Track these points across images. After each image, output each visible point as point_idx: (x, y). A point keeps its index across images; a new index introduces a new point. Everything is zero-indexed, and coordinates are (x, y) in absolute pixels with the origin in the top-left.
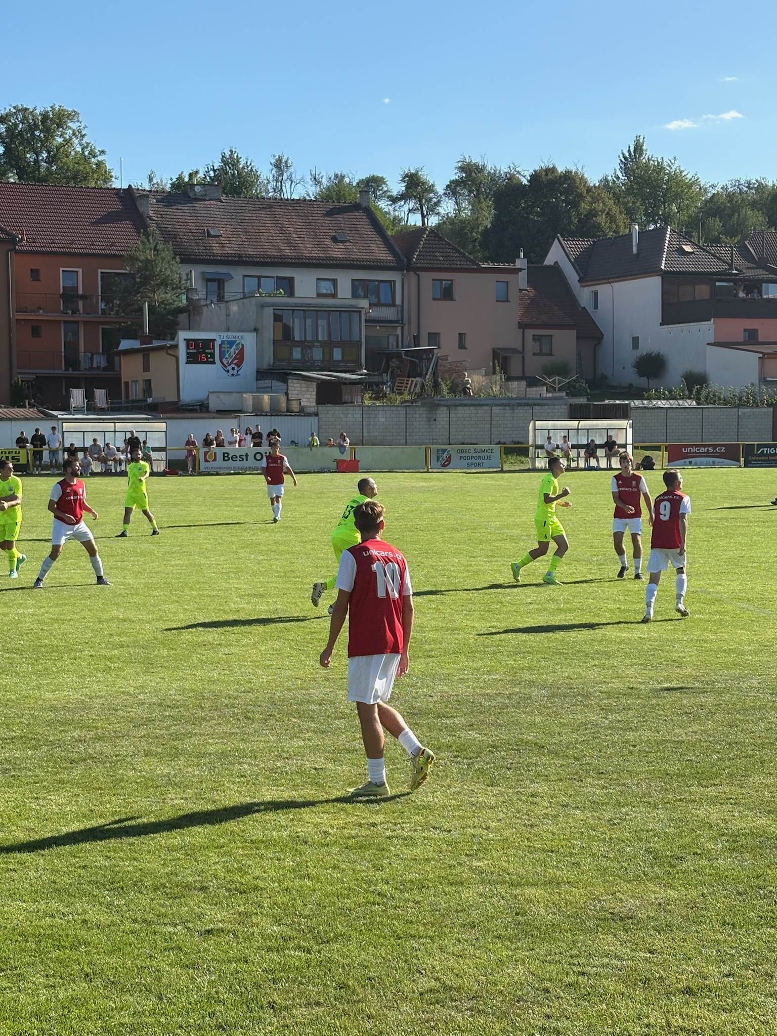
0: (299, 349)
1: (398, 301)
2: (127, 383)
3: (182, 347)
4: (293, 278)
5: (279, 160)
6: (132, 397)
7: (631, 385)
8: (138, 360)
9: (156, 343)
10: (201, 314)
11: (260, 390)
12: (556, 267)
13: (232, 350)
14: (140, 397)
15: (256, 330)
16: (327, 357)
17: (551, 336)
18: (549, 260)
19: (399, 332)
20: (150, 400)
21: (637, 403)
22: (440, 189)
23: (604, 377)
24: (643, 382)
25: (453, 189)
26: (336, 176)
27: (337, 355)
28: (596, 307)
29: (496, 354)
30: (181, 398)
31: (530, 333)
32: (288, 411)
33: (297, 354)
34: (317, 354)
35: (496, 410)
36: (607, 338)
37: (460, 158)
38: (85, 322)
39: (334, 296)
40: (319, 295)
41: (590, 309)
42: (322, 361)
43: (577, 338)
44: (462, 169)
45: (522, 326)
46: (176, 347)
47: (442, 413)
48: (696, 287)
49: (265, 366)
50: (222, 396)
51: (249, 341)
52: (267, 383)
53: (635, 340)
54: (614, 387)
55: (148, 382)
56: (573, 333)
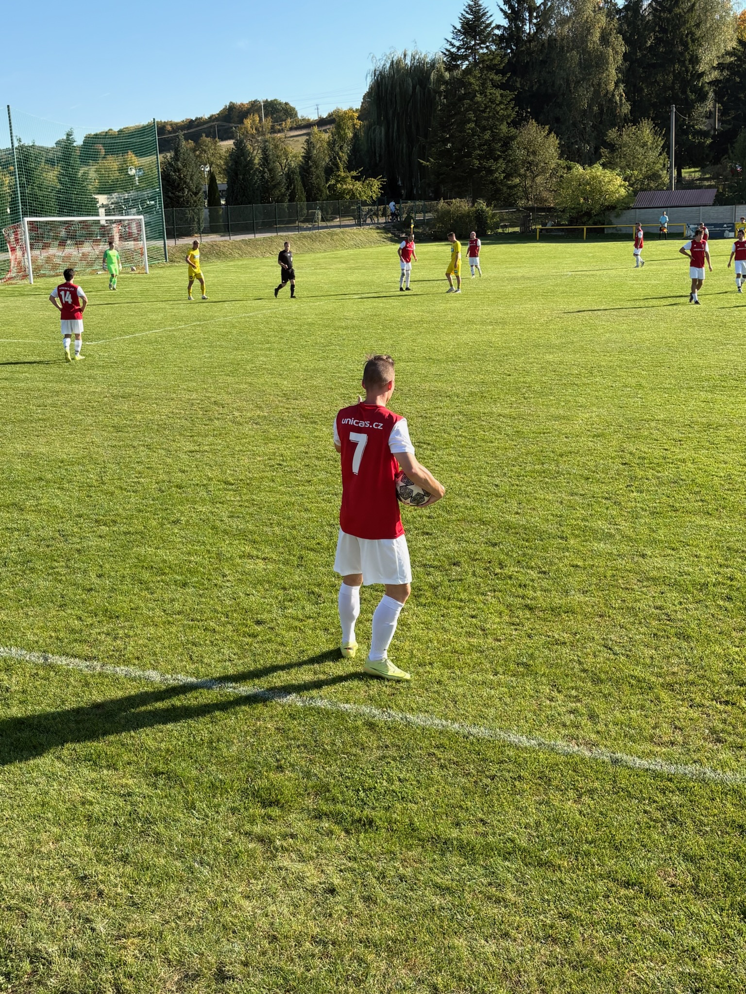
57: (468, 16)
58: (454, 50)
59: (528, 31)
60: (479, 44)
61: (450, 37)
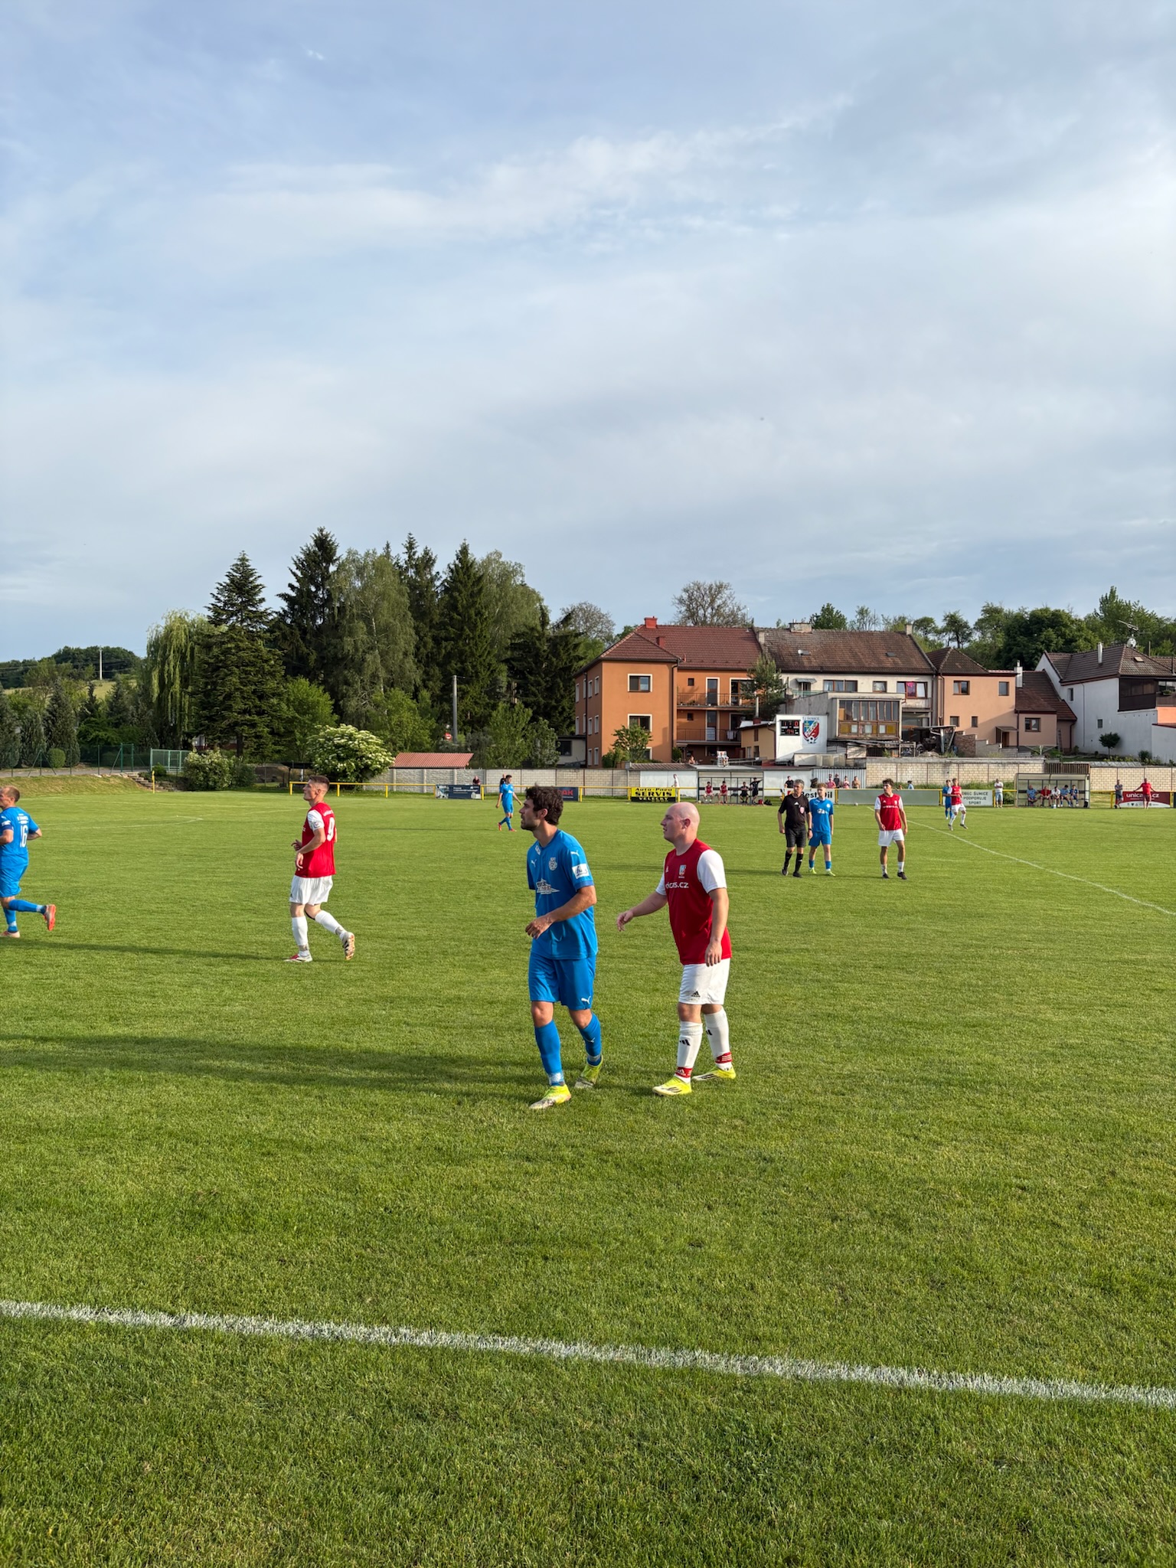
0: (856, 726)
1: (929, 696)
2: (744, 749)
3: (778, 725)
4: (856, 682)
5: (862, 609)
6: (747, 757)
7: (1097, 752)
8: (752, 733)
9: (763, 723)
10: (793, 704)
11: (828, 752)
12: (1044, 673)
13: (811, 727)
14: (752, 757)
15: (827, 714)
16: (875, 732)
17: (1038, 719)
18: (1039, 669)
19: (929, 716)
20: (757, 759)
21: (1097, 763)
22: (971, 625)
23: (1076, 747)
24: (1104, 750)
25: (980, 625)
26: (900, 618)
27: (882, 729)
28: (1072, 700)
29: (998, 730)
30: (778, 757)
31: (1023, 717)
32: (846, 765)
33: (854, 729)
34: (868, 730)
35: (992, 766)
36: (1080, 721)
37: (985, 604)
38: (722, 712)
39: (885, 691)
40: (875, 692)
41: (1068, 701)
42: (872, 734)
43: (1058, 721)
44: (986, 611)
45: (1016, 712)
46: (774, 725)
47: (953, 768)
48: (1145, 686)
49: (833, 737)
50: (804, 757)
51: (822, 721)
52: (833, 748)
53: (1100, 722)
54: (1085, 754)
55: (757, 748)
56: (1054, 717)
57: (235, 574)
58: (221, 604)
59: (321, 596)
60: (246, 601)
61: (215, 592)
